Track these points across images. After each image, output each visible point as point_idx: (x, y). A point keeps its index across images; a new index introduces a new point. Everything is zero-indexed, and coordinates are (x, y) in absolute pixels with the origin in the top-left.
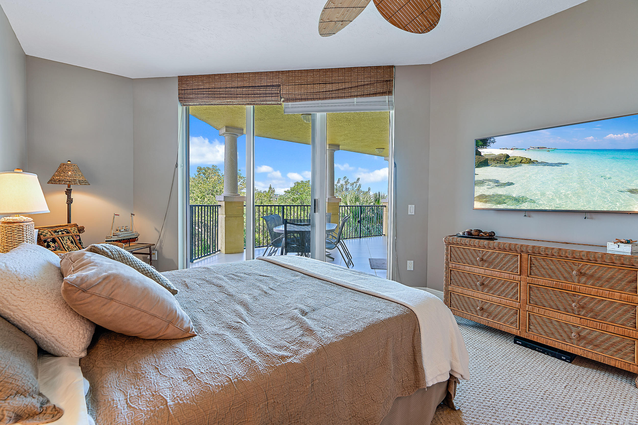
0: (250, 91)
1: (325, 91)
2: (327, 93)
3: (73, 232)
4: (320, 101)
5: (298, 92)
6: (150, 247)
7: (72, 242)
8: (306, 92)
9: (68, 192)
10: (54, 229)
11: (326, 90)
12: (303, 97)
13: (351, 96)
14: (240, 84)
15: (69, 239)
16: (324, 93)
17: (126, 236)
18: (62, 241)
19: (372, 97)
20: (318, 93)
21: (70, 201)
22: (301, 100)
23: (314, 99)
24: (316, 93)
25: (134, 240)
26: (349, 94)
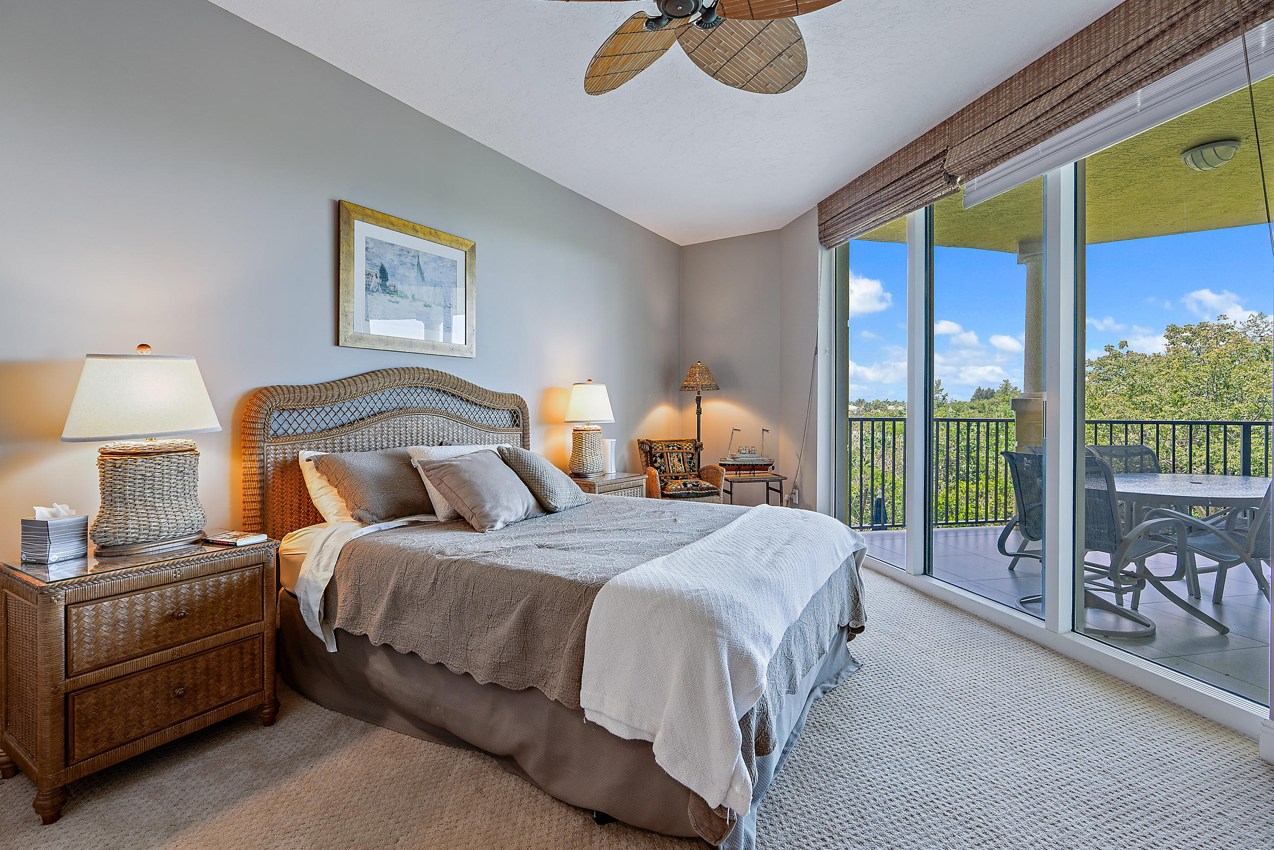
0: (898, 187)
1: (1032, 118)
2: (1039, 121)
3: (686, 449)
4: (1040, 146)
5: (975, 151)
6: (780, 481)
7: (679, 460)
8: (991, 142)
9: (698, 400)
10: (667, 444)
11: (1036, 116)
12: (993, 155)
13: (1119, 94)
14: (887, 180)
15: (677, 456)
16: (1033, 124)
17: (749, 461)
18: (669, 458)
19: (1194, 59)
20: (1019, 132)
21: (699, 412)
22: (995, 162)
23: (1021, 149)
24: (1014, 135)
25: (764, 467)
26: (1107, 93)
